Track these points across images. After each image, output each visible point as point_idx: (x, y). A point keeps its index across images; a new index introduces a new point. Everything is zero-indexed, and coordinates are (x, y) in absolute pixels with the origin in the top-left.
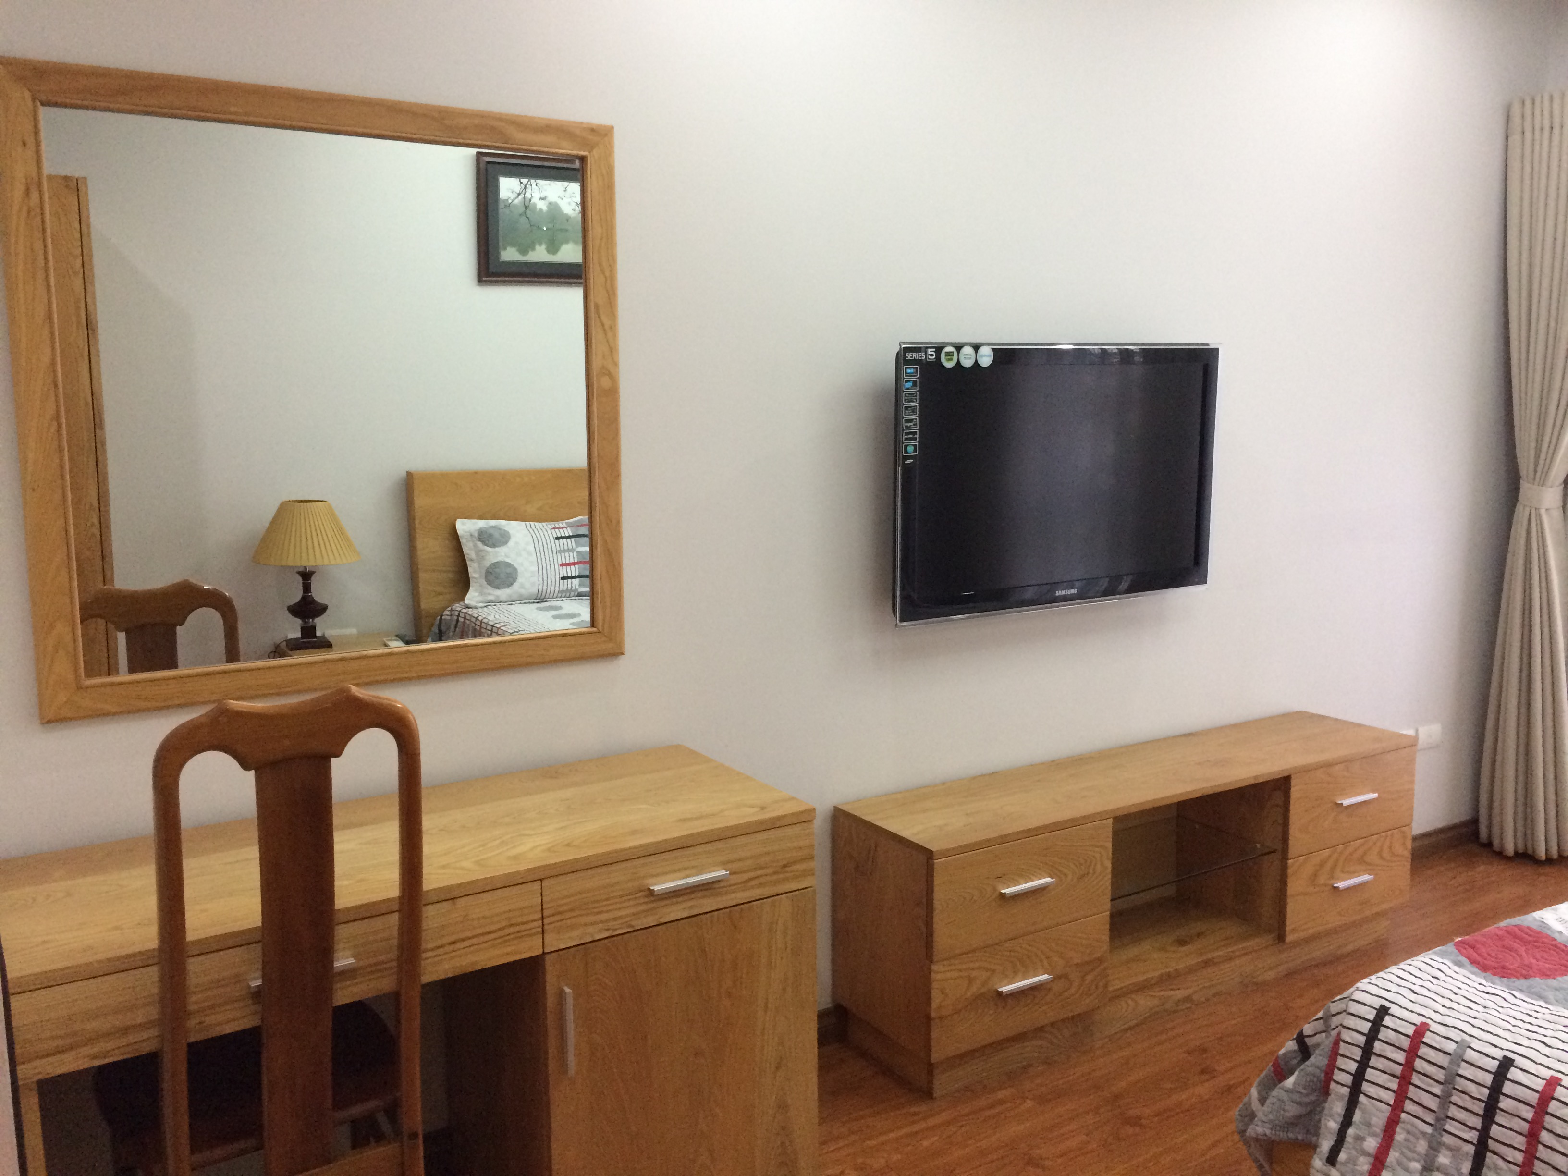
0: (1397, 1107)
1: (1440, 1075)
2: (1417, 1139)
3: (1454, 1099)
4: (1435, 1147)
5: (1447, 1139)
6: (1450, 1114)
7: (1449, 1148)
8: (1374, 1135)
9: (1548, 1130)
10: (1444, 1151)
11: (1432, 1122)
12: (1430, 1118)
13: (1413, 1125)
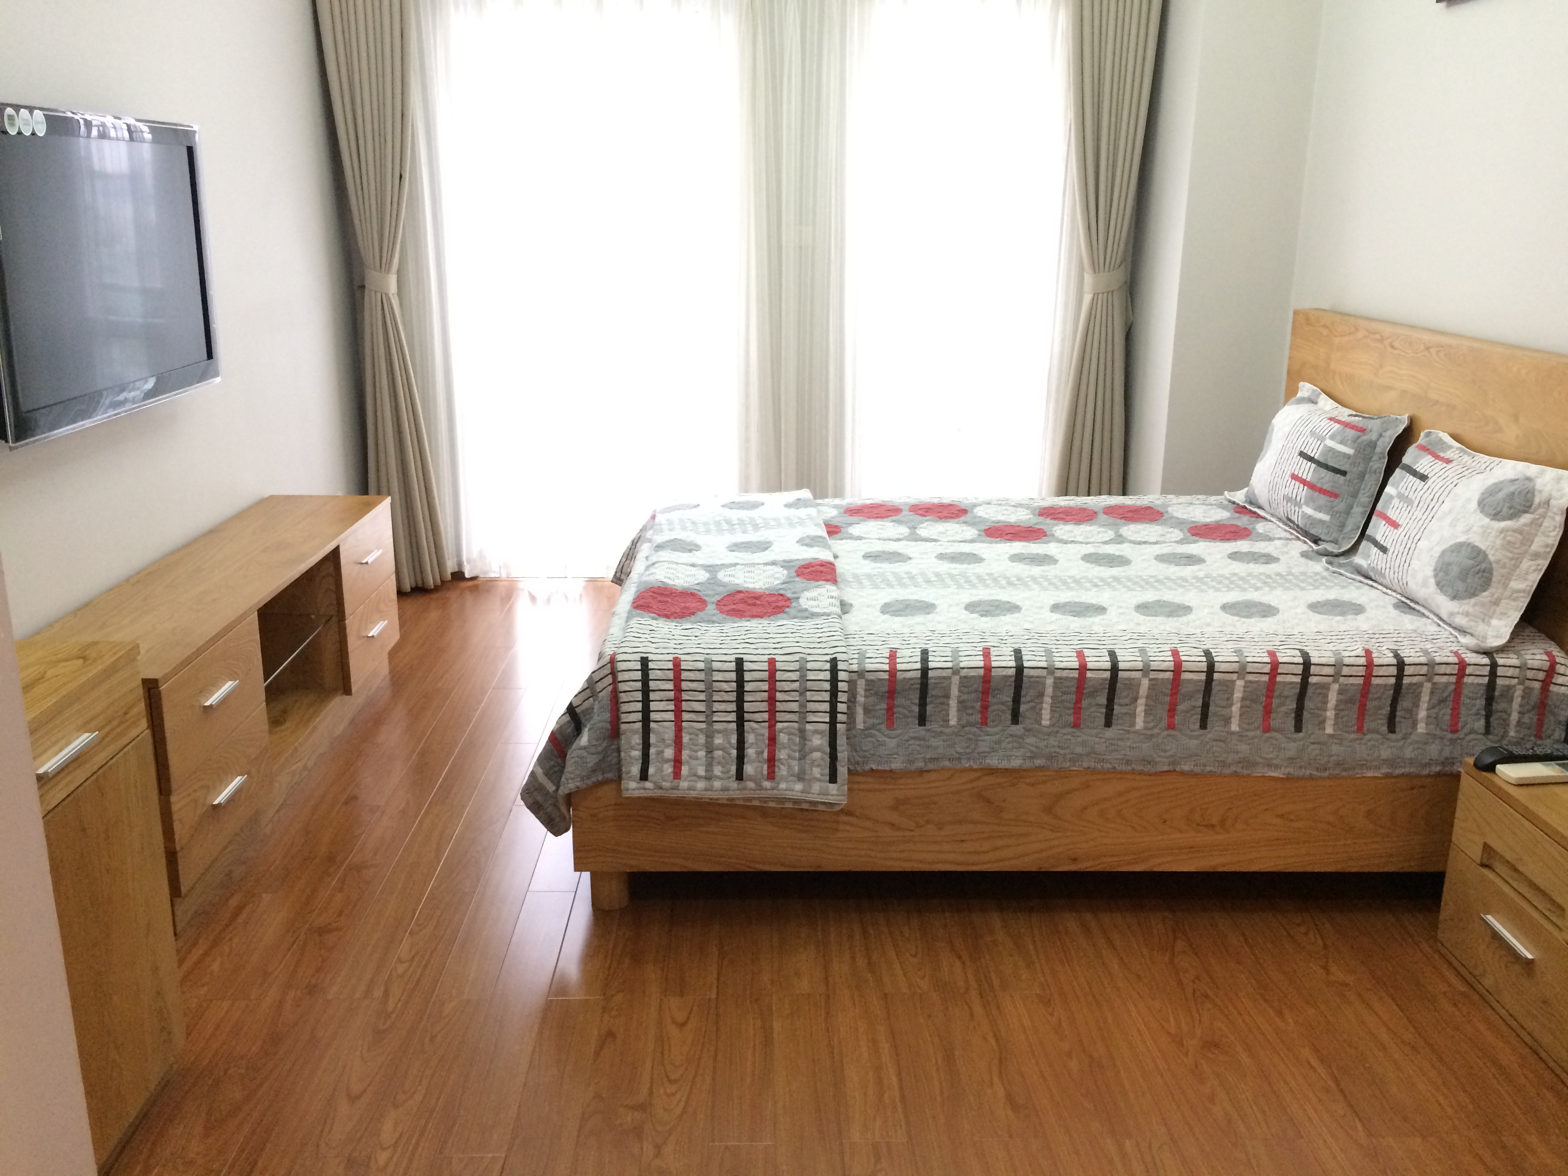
0: (678, 721)
1: (701, 686)
2: (697, 735)
3: (715, 698)
4: (710, 736)
5: (717, 726)
6: (714, 710)
7: (719, 732)
8: (668, 746)
9: (780, 691)
10: (717, 735)
11: (704, 720)
12: (702, 718)
13: (693, 727)
